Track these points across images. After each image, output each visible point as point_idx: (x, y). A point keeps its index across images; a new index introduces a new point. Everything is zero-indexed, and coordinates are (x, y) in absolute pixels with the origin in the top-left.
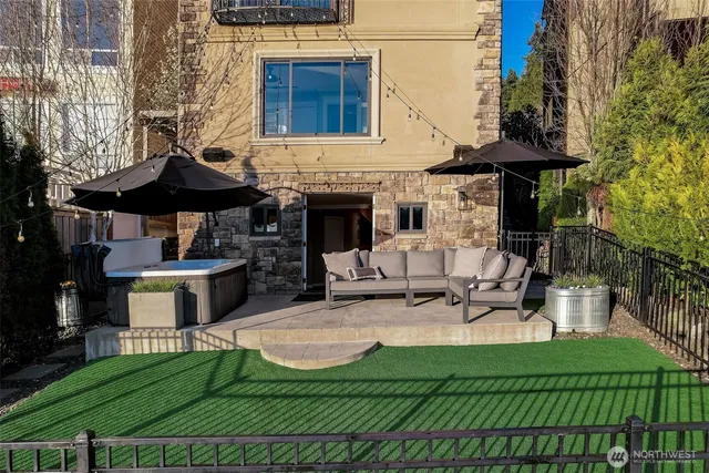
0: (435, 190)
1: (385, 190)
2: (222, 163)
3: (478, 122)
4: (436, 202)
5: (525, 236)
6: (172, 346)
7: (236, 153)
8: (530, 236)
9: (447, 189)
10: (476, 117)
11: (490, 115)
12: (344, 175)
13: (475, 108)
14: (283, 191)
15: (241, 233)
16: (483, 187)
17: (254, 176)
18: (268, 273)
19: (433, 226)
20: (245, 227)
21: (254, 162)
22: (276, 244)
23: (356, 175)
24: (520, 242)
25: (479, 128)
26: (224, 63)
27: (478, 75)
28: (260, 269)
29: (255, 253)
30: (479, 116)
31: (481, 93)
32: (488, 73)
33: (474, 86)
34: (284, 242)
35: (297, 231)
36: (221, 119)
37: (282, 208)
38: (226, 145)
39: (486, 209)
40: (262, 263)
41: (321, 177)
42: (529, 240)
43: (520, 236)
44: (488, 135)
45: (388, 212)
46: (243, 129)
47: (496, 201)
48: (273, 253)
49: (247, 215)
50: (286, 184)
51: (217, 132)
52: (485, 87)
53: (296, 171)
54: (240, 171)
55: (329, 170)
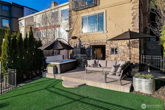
0: (120, 44)
1: (108, 44)
2: (75, 39)
3: (132, 24)
4: (121, 47)
5: (149, 57)
6: (53, 77)
7: (78, 37)
8: (151, 57)
9: (124, 43)
10: (132, 23)
11: (136, 22)
12: (98, 41)
13: (131, 21)
14: (86, 45)
15: (79, 54)
16: (134, 43)
17: (81, 42)
18: (84, 63)
19: (120, 53)
20: (80, 52)
21: (80, 39)
22: (85, 56)
23: (101, 41)
24: (147, 59)
25: (133, 26)
26: (76, 19)
27: (132, 11)
28: (82, 61)
29: (81, 58)
30: (133, 23)
31: (133, 16)
32: (135, 10)
33: (131, 15)
34: (86, 56)
35: (89, 53)
36: (75, 30)
37: (86, 48)
38: (76, 36)
39: (135, 49)
40: (82, 60)
41: (94, 41)
42: (150, 58)
43: (147, 57)
44: (136, 28)
45: (109, 49)
46: (79, 32)
47: (138, 47)
48: (85, 58)
49: (80, 50)
50: (87, 43)
51: (74, 33)
52: (134, 14)
53: (88, 40)
54: (78, 41)
55: (95, 40)
